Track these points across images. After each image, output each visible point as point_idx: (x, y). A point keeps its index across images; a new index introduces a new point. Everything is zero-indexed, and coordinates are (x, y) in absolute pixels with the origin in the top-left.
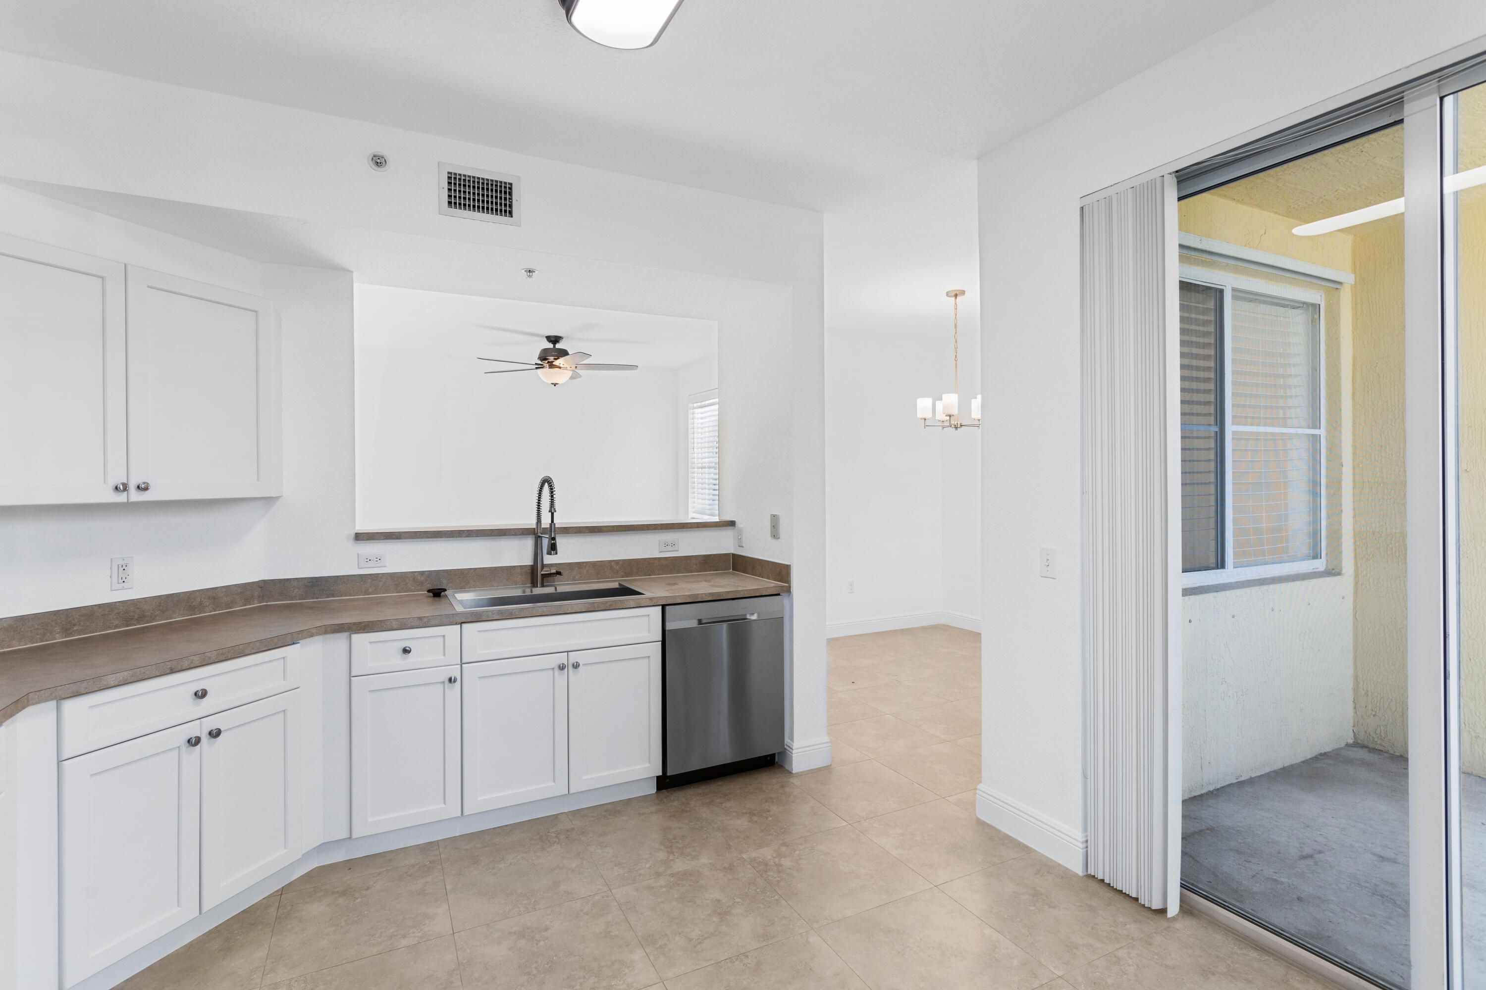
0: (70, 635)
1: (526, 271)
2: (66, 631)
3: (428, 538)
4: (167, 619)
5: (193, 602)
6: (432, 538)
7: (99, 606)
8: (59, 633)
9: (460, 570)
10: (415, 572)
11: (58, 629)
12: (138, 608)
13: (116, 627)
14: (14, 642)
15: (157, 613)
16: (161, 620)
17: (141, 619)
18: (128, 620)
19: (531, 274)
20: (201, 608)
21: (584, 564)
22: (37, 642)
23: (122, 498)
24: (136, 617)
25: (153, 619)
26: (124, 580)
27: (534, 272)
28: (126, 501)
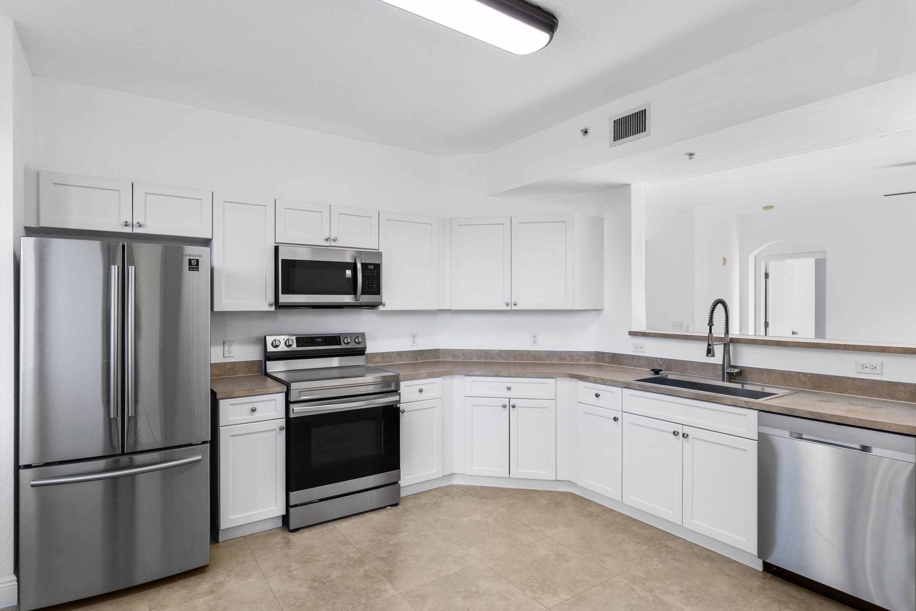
0: (515, 360)
1: (688, 155)
2: (515, 359)
3: (663, 337)
4: (551, 361)
5: (561, 356)
6: (664, 338)
7: (525, 351)
8: (512, 359)
9: (682, 361)
10: (658, 358)
11: (512, 357)
12: (539, 354)
13: (531, 360)
14: (499, 359)
15: (547, 358)
16: (548, 361)
17: (540, 359)
18: (535, 359)
19: (692, 156)
20: (565, 359)
21: (773, 372)
22: (505, 361)
23: (509, 308)
24: (538, 358)
25: (545, 360)
26: (535, 342)
27: (694, 154)
28: (510, 309)
